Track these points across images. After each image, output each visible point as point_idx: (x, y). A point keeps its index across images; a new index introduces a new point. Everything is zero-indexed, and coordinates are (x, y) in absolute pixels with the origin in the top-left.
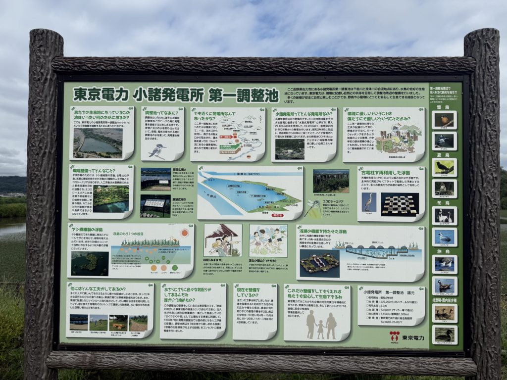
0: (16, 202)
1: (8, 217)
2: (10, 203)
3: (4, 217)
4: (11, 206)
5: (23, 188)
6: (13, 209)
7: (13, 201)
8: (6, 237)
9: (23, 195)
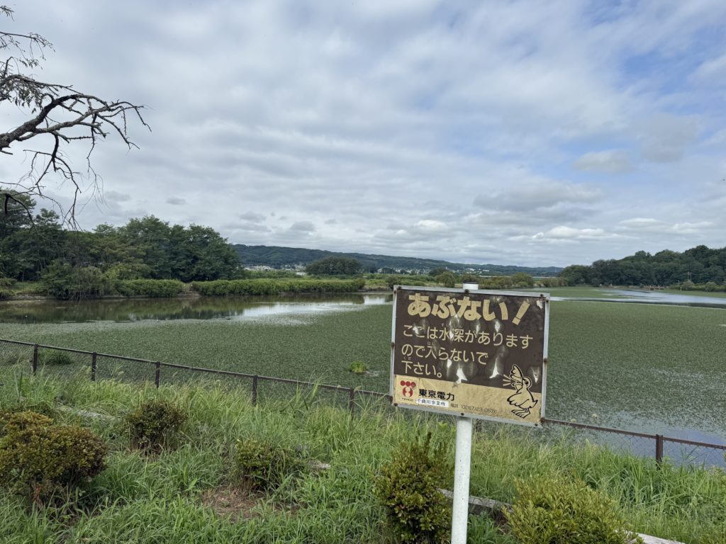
0: (264, 277)
1: (259, 294)
2: (258, 278)
3: (256, 295)
4: (261, 280)
5: (269, 260)
6: (265, 285)
7: (260, 275)
8: (261, 319)
9: (270, 268)
